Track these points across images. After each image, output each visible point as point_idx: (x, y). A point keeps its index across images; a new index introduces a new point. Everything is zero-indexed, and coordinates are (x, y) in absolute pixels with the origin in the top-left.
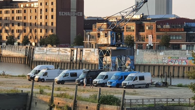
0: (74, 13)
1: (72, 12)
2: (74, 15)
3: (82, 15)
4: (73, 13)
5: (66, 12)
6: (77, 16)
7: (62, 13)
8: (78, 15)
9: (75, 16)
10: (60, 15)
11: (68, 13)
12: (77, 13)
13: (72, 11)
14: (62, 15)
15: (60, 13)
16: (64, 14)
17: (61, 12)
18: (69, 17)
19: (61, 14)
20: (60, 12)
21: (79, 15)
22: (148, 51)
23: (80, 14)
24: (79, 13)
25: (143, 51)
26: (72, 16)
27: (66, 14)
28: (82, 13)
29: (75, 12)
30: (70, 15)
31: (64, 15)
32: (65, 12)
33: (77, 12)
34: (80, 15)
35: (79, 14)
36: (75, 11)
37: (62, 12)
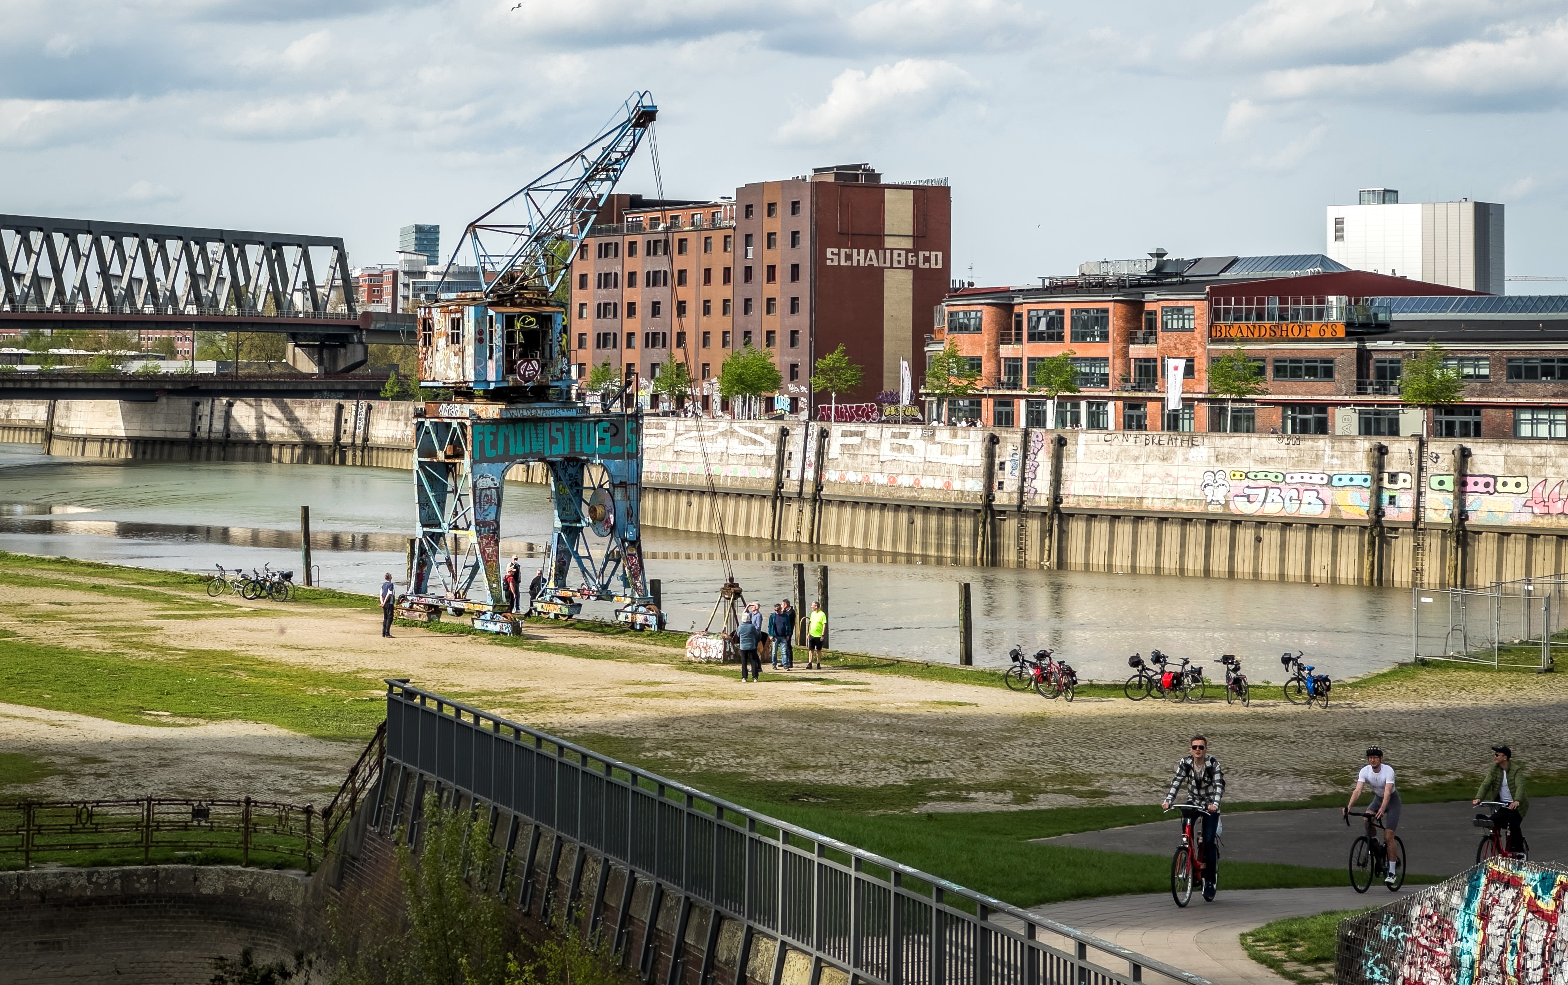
0: (899, 255)
1: (892, 250)
2: (899, 262)
3: (940, 266)
4: (896, 253)
5: (862, 251)
6: (915, 268)
7: (839, 255)
8: (921, 266)
9: (907, 267)
10: (829, 263)
11: (872, 252)
12: (917, 256)
13: (889, 243)
14: (843, 263)
15: (829, 255)
16: (849, 257)
17: (836, 251)
18: (875, 276)
19: (836, 258)
20: (829, 251)
21: (927, 265)
22: (1132, 439)
23: (933, 261)
24: (927, 254)
25: (1108, 438)
26: (892, 267)
27: (860, 258)
28: (940, 254)
29: (908, 251)
30: (882, 265)
31: (848, 263)
32: (855, 251)
33: (915, 251)
34: (933, 266)
35: (927, 260)
36: (908, 244)
37: (843, 251)
